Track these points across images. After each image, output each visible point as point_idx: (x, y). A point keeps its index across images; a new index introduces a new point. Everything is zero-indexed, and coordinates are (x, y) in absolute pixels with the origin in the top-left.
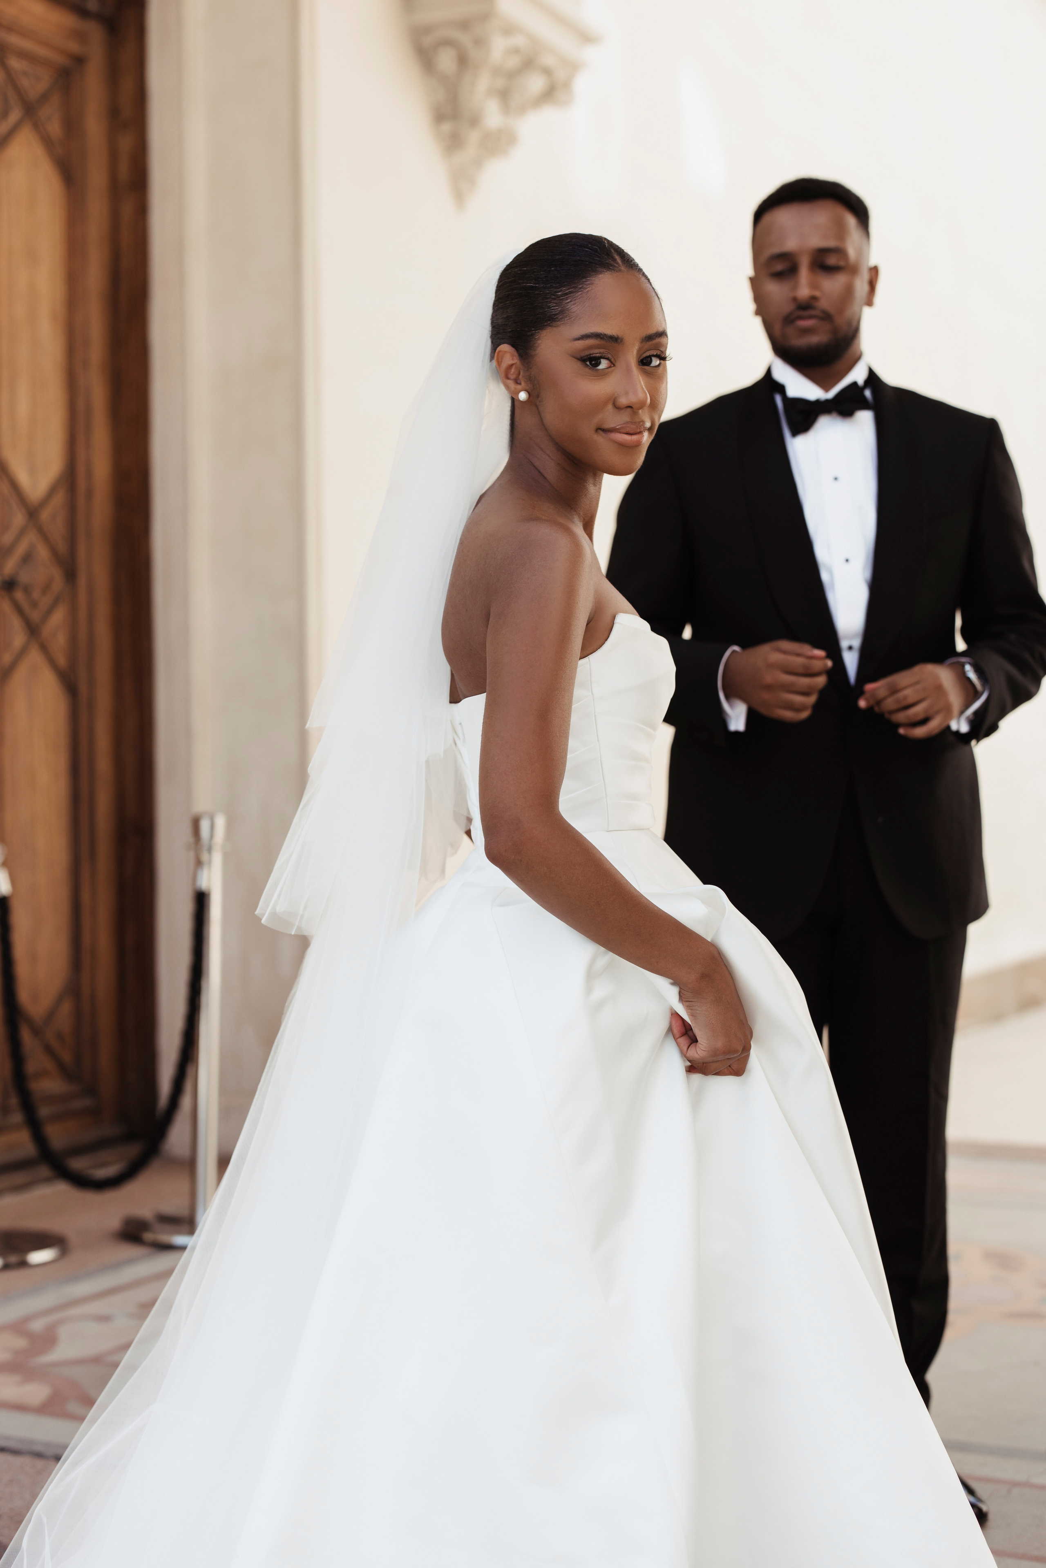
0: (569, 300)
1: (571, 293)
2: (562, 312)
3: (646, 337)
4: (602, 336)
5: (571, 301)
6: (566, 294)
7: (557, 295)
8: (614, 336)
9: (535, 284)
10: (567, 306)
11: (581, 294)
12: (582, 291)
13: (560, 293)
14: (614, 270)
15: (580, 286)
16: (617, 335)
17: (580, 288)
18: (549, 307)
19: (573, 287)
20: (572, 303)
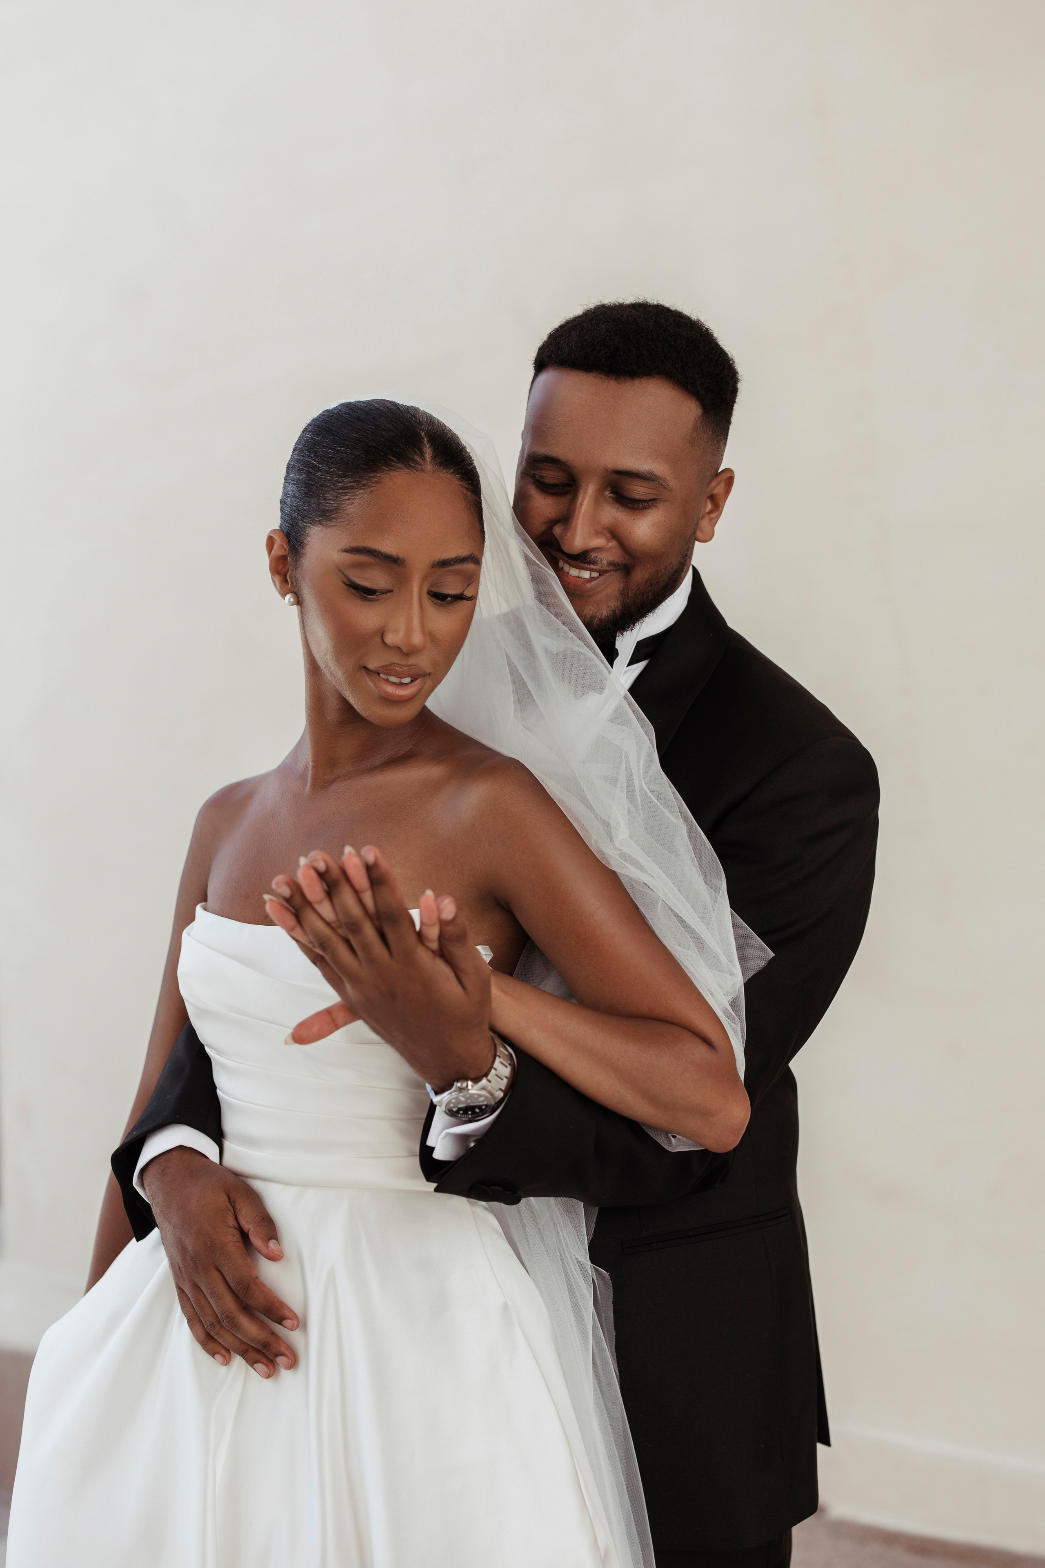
0: (347, 497)
1: (352, 488)
2: (336, 510)
3: (438, 562)
4: (376, 554)
5: (349, 499)
6: (347, 488)
7: (337, 486)
8: (392, 555)
9: (319, 463)
10: (344, 504)
11: (363, 493)
12: (364, 489)
13: (340, 484)
14: (416, 469)
15: (365, 482)
16: (397, 556)
17: (364, 485)
18: (325, 499)
19: (356, 481)
20: (350, 502)
